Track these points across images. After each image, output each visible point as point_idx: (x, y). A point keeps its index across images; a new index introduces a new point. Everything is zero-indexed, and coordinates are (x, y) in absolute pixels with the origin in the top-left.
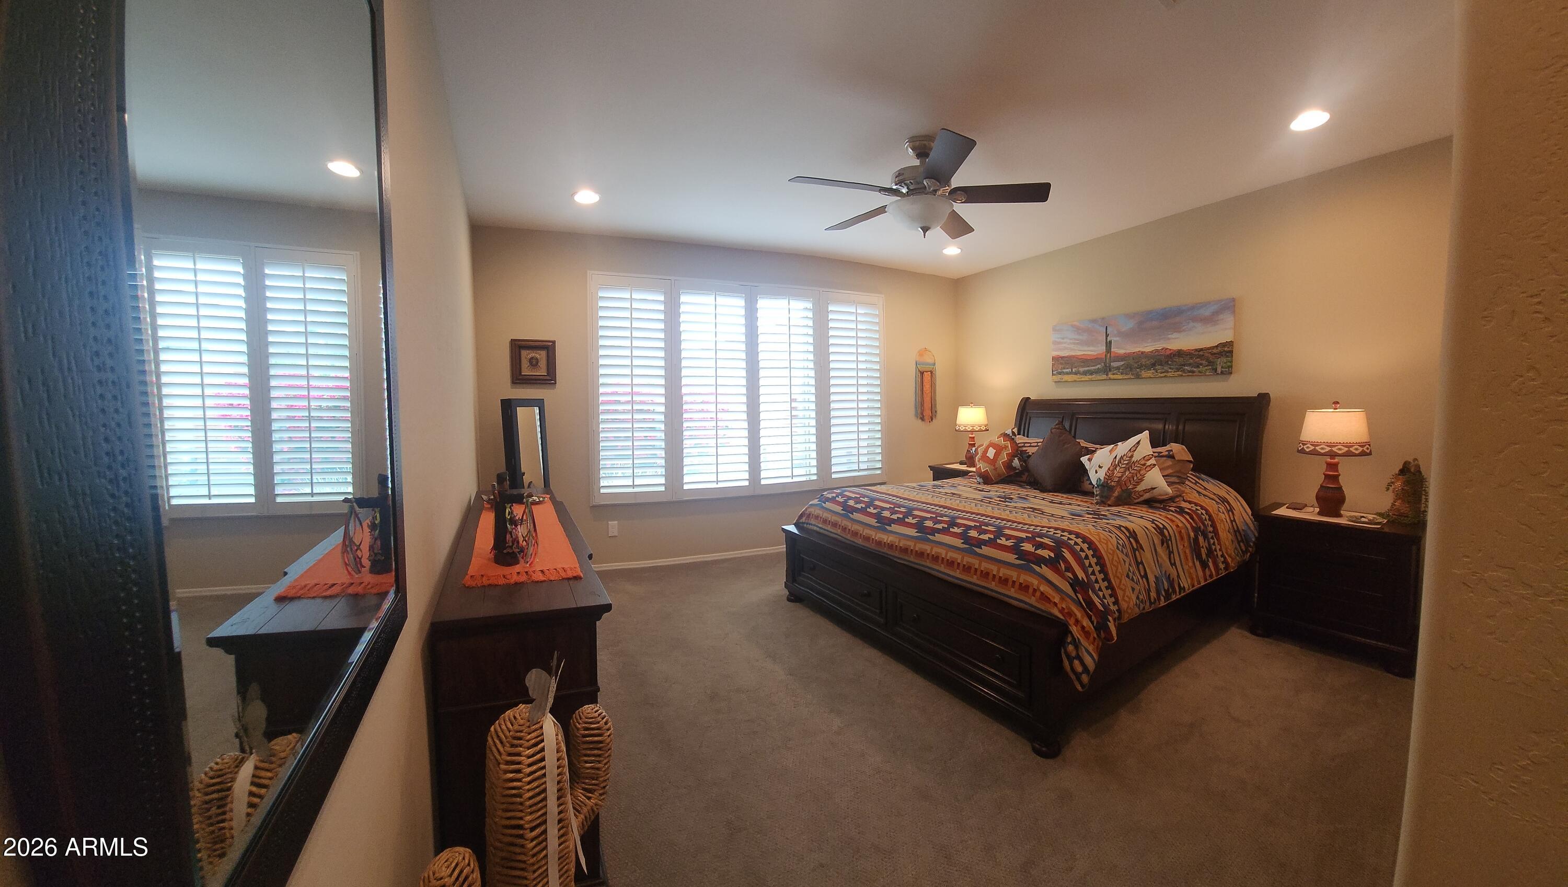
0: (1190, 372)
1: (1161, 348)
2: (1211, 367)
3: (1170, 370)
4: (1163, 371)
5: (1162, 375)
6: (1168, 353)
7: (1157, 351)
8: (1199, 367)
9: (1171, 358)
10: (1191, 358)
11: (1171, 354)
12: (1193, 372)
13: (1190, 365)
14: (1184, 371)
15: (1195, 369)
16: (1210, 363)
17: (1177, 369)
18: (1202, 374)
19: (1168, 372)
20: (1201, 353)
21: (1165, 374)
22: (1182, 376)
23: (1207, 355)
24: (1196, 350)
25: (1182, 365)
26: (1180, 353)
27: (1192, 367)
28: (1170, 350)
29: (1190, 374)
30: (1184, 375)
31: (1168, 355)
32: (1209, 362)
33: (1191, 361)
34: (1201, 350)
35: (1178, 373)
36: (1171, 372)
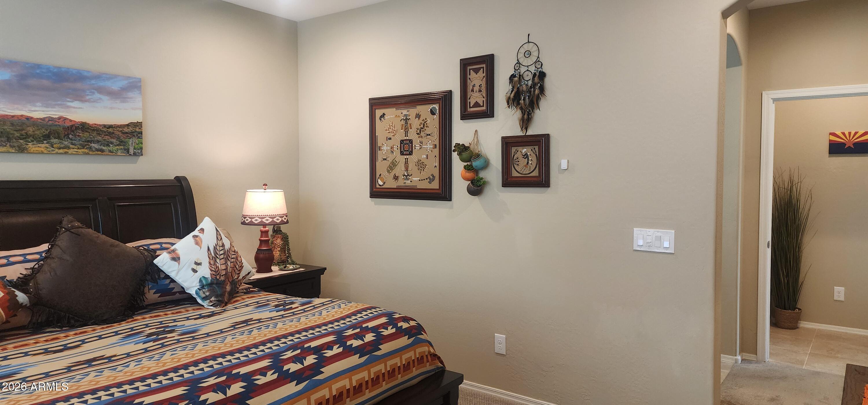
0: (97, 150)
1: (57, 117)
2: (122, 147)
3: (71, 146)
4: (62, 146)
5: (61, 151)
6: (68, 124)
7: (51, 119)
8: (109, 146)
9: (73, 131)
10: (99, 134)
11: (72, 126)
12: (102, 151)
13: (98, 142)
14: (90, 148)
15: (103, 148)
16: (122, 143)
17: (81, 145)
18: (114, 154)
19: (69, 148)
20: (110, 130)
21: (66, 150)
22: (88, 154)
23: (118, 133)
24: (105, 126)
25: (88, 141)
26: (84, 127)
27: (100, 145)
28: (71, 121)
29: (99, 153)
30: (91, 153)
31: (68, 127)
32: (119, 141)
33: (99, 137)
34: (110, 127)
35: (83, 150)
36: (74, 148)
